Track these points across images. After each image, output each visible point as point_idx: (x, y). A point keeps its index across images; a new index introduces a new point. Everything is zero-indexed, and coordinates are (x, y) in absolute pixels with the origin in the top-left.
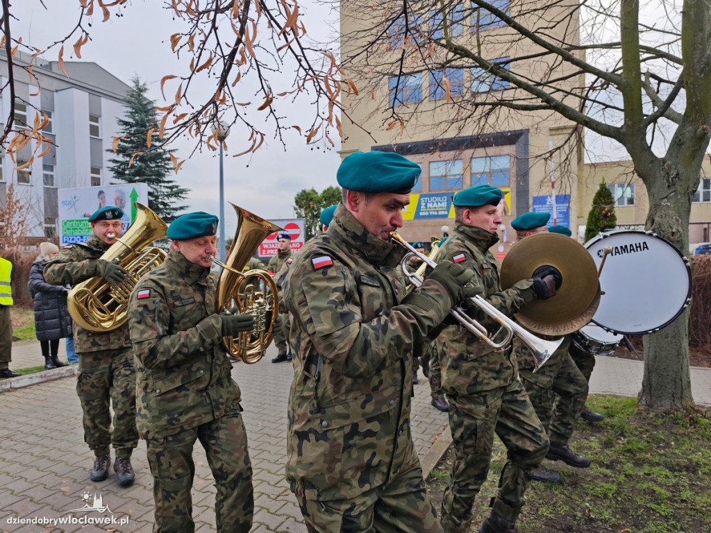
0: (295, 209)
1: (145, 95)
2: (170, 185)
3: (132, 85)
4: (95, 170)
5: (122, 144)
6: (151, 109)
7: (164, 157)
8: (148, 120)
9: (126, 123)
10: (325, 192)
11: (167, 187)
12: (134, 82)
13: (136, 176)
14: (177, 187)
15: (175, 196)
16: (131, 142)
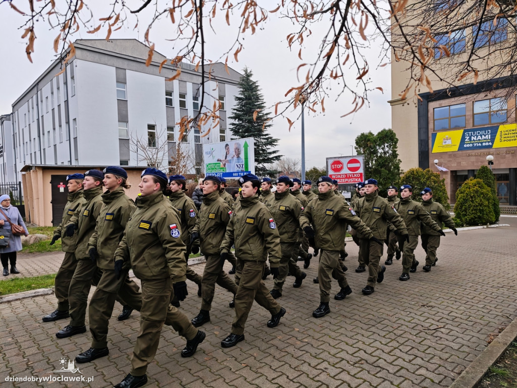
0: (356, 148)
1: (251, 78)
2: (267, 137)
3: (243, 73)
4: (222, 131)
5: (237, 112)
6: (254, 87)
7: (263, 118)
8: (253, 95)
9: (239, 99)
10: (379, 133)
11: (265, 139)
12: (245, 71)
13: (245, 133)
14: (271, 138)
15: (270, 145)
16: (243, 110)
